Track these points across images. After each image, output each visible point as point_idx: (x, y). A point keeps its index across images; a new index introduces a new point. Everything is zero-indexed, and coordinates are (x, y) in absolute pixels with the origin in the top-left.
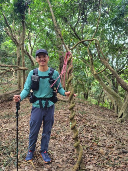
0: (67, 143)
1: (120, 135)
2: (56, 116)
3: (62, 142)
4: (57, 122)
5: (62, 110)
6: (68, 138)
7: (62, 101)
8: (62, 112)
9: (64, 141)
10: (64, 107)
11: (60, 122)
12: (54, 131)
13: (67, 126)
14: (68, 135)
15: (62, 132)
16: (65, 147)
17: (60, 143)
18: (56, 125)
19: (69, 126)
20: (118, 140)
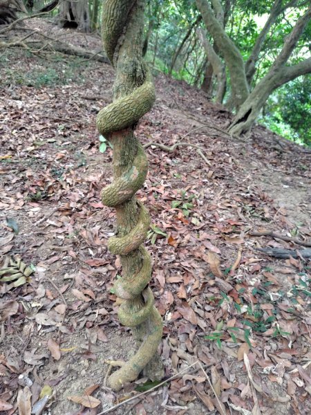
0: (90, 218)
2: (57, 105)
3: (70, 216)
4: (55, 128)
5: (75, 85)
6: (94, 197)
7: (76, 54)
8: (75, 93)
9: (79, 210)
10: (83, 73)
11: (69, 128)
12: (45, 166)
13: (90, 148)
14: (93, 186)
15: (72, 172)
16: (80, 237)
17: (63, 218)
18: (53, 140)
19: (98, 148)
20: (246, 202)
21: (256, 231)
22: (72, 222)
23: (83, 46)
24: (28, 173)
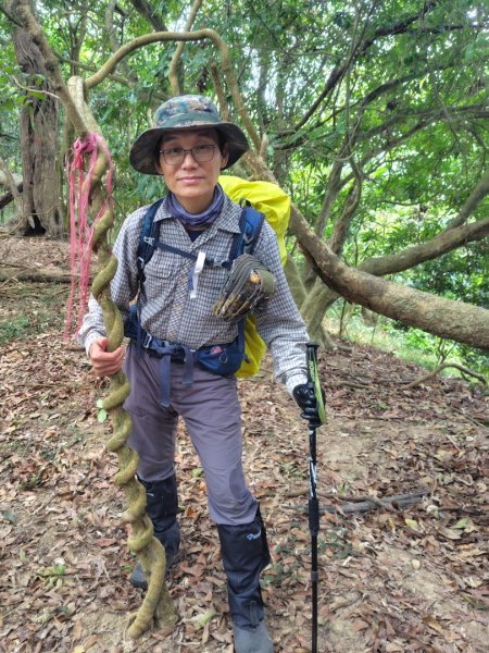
0: (95, 501)
1: (295, 433)
2: (34, 366)
3: (72, 500)
4: (37, 398)
5: (55, 332)
6: (97, 476)
7: (49, 280)
8: (56, 344)
9: (81, 493)
10: (64, 310)
11: (54, 397)
12: (33, 448)
13: (86, 418)
14: (95, 464)
15: (67, 451)
16: (86, 520)
17: (64, 503)
18: (36, 414)
19: (95, 417)
20: (286, 460)
21: (294, 492)
22: (75, 506)
23: (57, 263)
24: (14, 459)
